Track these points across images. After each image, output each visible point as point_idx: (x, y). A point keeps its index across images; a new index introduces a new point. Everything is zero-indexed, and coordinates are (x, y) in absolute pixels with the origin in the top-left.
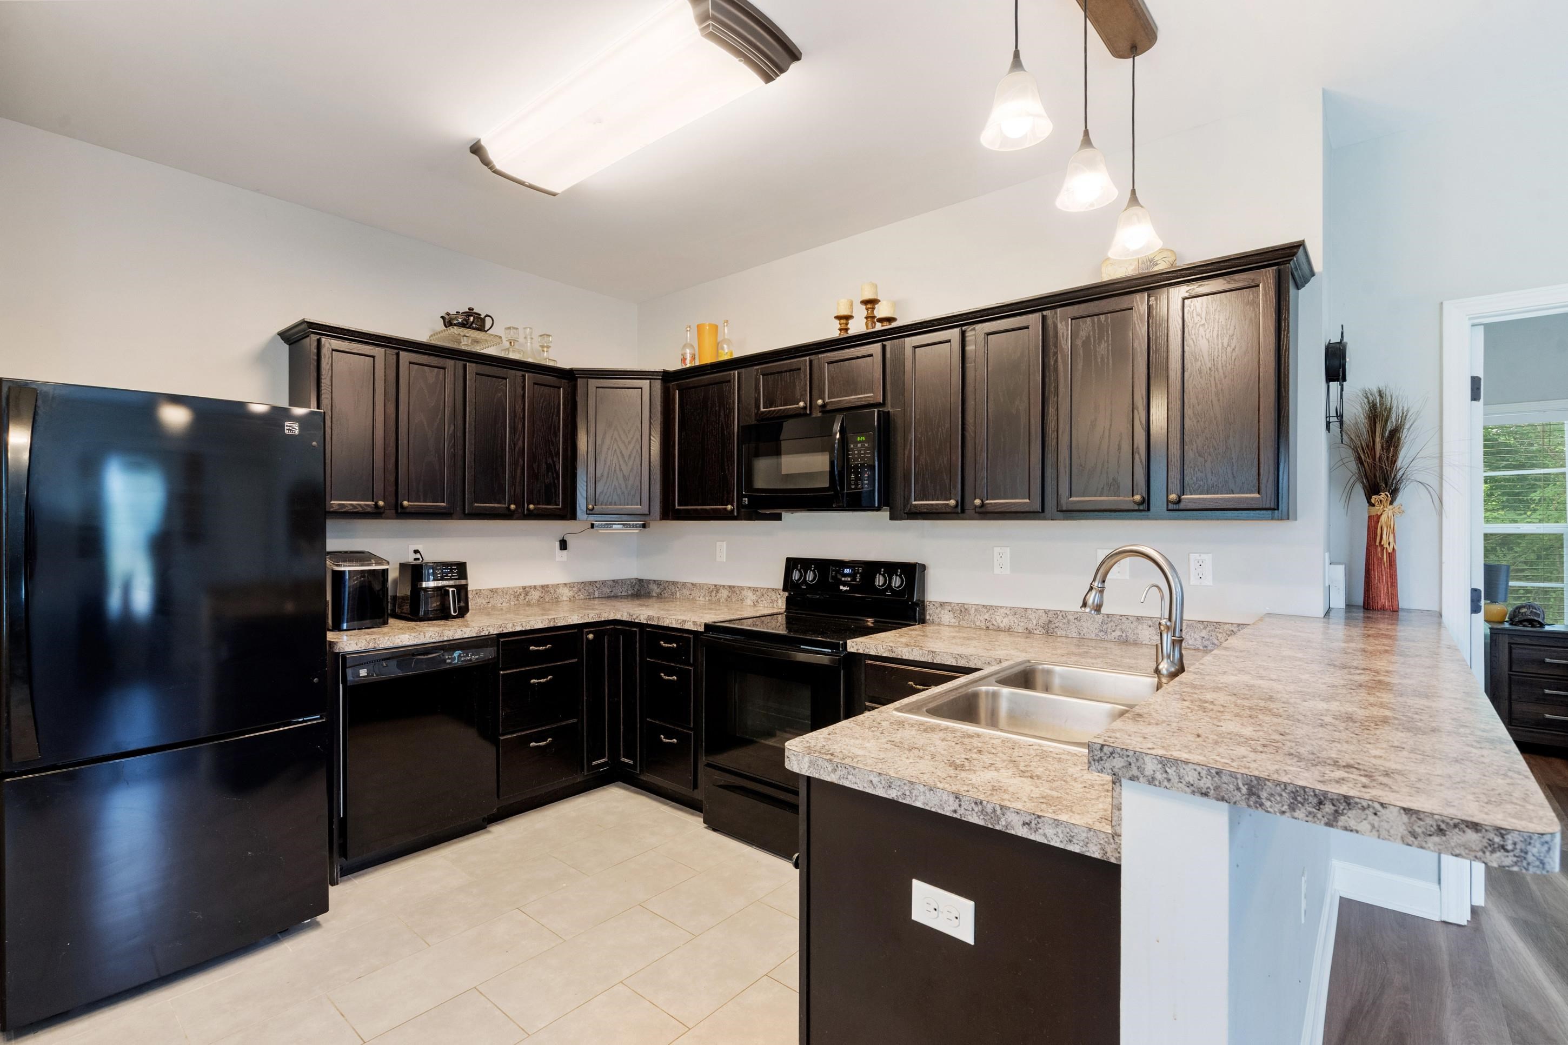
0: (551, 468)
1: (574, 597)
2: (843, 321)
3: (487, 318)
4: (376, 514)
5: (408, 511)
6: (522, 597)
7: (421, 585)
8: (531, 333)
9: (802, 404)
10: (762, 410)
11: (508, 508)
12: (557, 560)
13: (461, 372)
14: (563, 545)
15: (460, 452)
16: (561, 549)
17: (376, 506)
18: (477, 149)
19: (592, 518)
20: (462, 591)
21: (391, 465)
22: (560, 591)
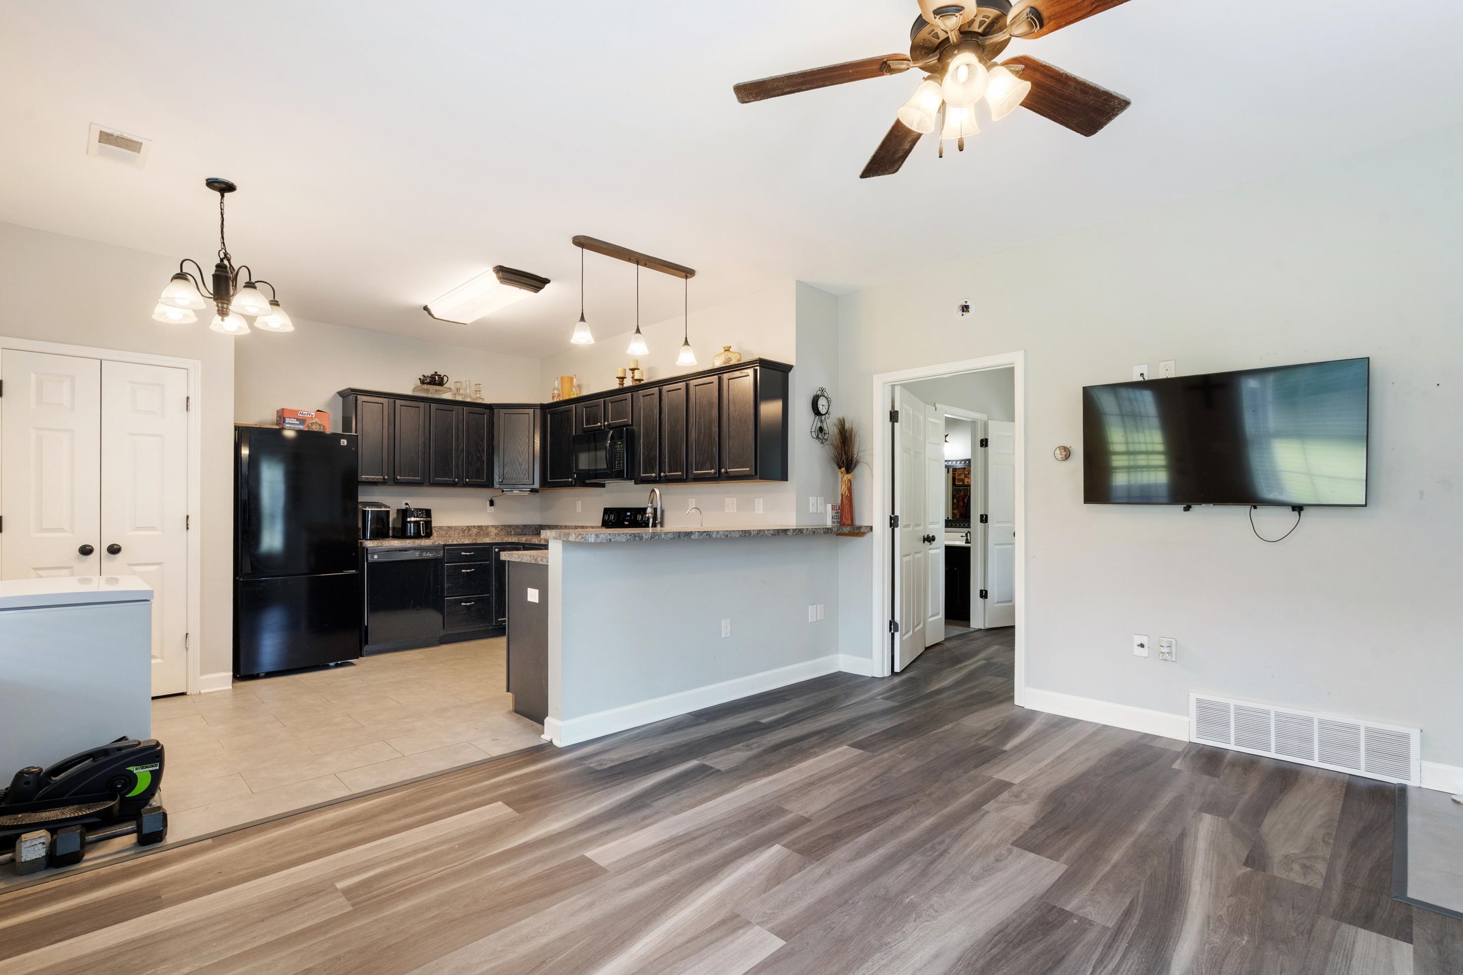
0: (480, 459)
1: (498, 533)
2: (620, 380)
3: (445, 377)
4: (384, 483)
5: (400, 481)
6: (466, 532)
7: (407, 520)
8: (469, 383)
9: (599, 424)
10: (585, 426)
11: (454, 481)
12: (488, 511)
13: (428, 408)
14: (492, 503)
15: (428, 451)
16: (490, 506)
17: (384, 479)
18: (426, 308)
19: (502, 487)
20: (428, 524)
21: (392, 457)
22: (490, 529)
